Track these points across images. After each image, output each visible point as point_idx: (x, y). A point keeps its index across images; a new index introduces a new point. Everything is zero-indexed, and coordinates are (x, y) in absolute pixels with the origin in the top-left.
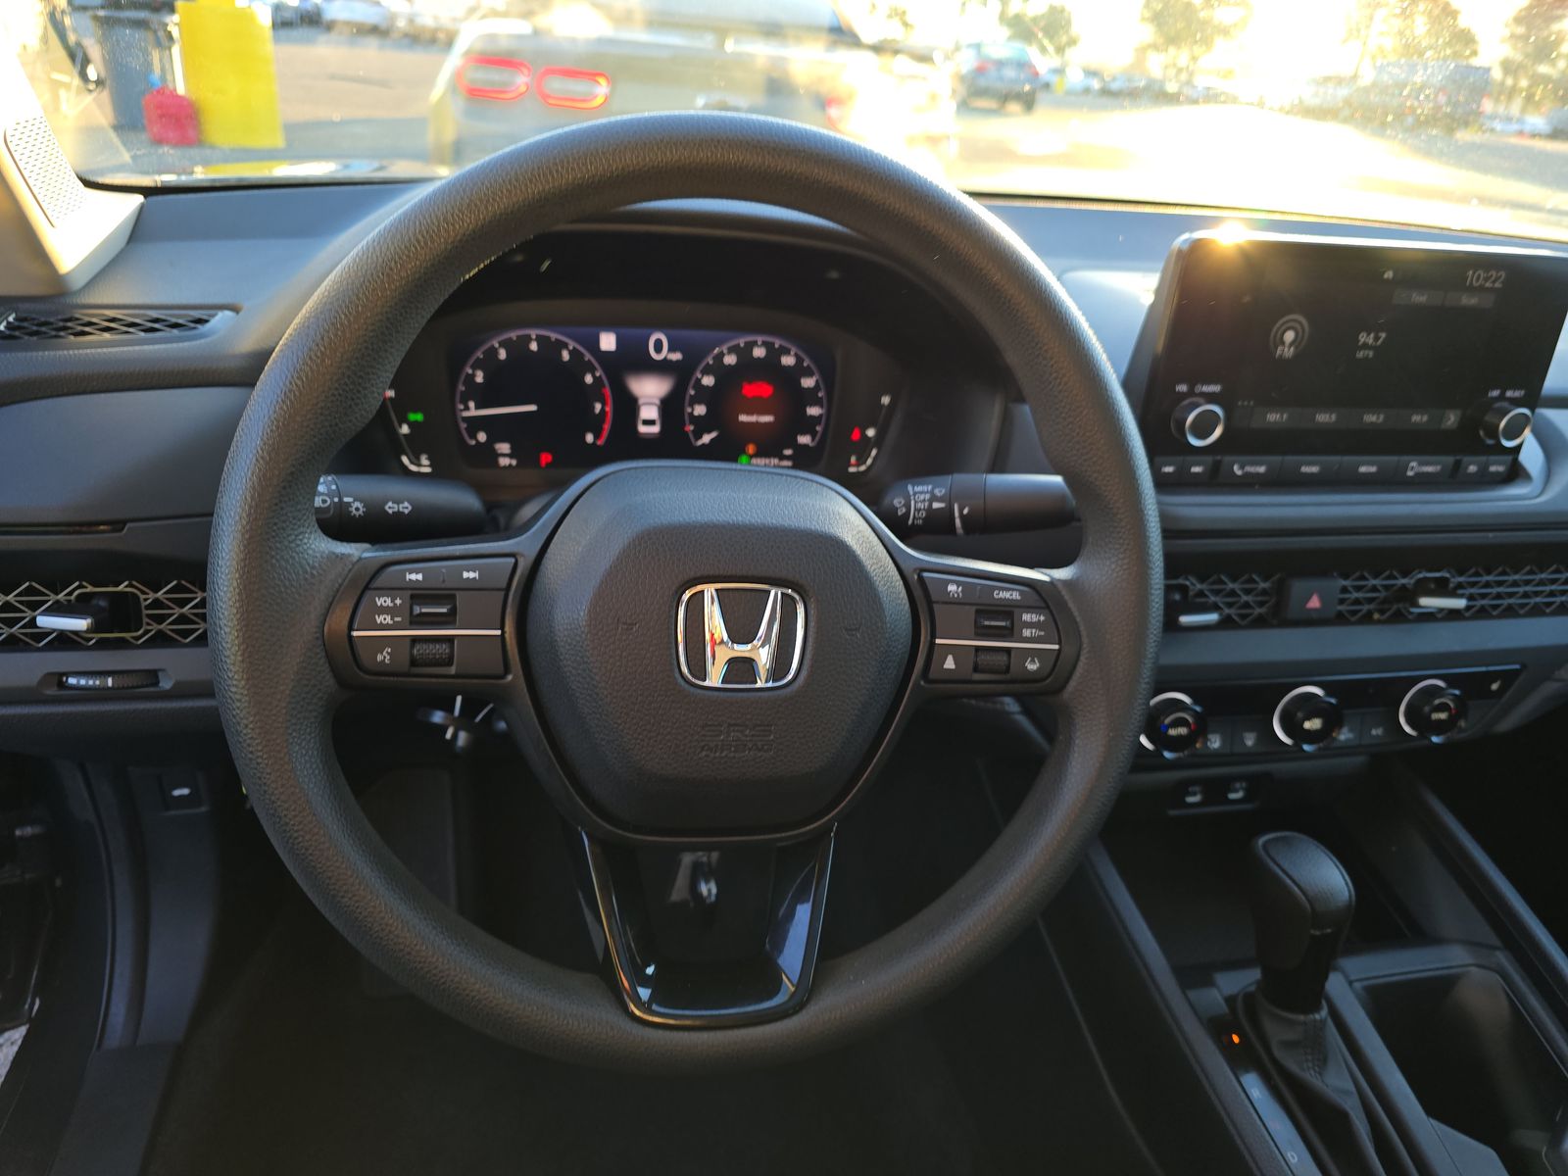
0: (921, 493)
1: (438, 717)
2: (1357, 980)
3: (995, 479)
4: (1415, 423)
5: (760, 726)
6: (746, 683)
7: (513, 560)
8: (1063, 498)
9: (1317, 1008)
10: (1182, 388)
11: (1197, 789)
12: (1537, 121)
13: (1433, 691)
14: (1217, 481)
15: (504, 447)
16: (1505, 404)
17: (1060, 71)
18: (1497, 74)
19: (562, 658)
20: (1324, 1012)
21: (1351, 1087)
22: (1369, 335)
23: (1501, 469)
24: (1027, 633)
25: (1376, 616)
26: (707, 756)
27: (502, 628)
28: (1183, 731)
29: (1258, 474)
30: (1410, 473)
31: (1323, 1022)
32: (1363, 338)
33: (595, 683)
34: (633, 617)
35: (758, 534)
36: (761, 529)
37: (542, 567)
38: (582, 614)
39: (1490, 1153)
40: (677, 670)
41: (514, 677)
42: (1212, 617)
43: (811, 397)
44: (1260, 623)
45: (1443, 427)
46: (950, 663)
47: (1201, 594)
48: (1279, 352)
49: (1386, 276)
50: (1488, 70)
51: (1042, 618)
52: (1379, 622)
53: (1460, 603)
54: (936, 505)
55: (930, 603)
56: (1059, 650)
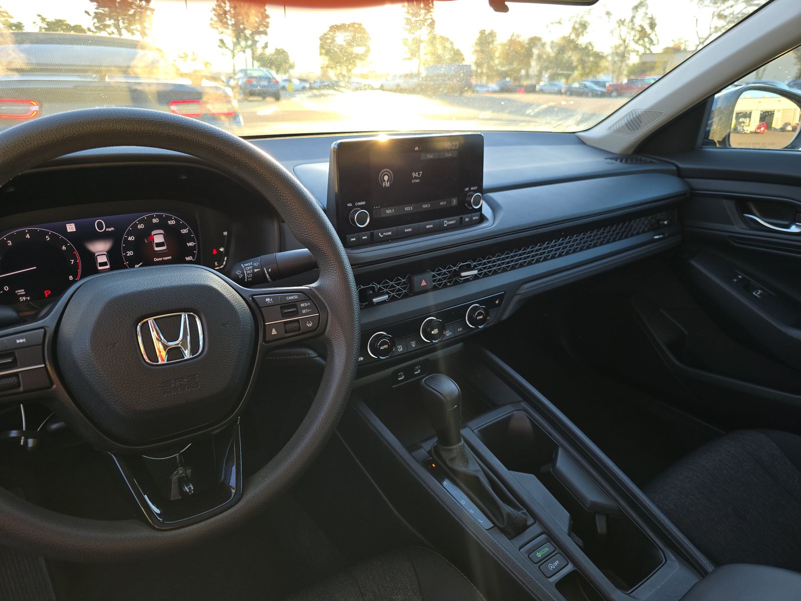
0: (248, 266)
1: (14, 434)
2: (475, 429)
3: (280, 255)
4: (442, 205)
5: (190, 376)
6: (177, 359)
7: (43, 330)
8: (311, 256)
9: (459, 441)
10: (350, 205)
11: (402, 373)
12: (493, 86)
13: (475, 309)
14: (373, 241)
15: (21, 292)
16: (472, 193)
17: (289, 81)
18: (474, 68)
19: (81, 368)
20: (462, 442)
21: (479, 468)
22: (416, 173)
23: (477, 218)
24: (304, 311)
25: (448, 284)
26: (167, 396)
27: (44, 363)
28: (386, 346)
29: (389, 235)
30: (445, 225)
31: (463, 446)
32: (414, 175)
33: (101, 375)
34: (114, 340)
35: (170, 291)
36: (171, 288)
37: (60, 330)
38: (87, 345)
39: (533, 476)
40: (143, 361)
41: (57, 385)
42: (386, 297)
43: (188, 238)
44: (406, 296)
45: (452, 205)
46: (274, 332)
47: (380, 289)
48: (384, 185)
49: (416, 149)
50: (470, 66)
51: (309, 304)
52: (450, 286)
53: (475, 272)
54: (256, 270)
55: (259, 308)
56: (319, 315)
